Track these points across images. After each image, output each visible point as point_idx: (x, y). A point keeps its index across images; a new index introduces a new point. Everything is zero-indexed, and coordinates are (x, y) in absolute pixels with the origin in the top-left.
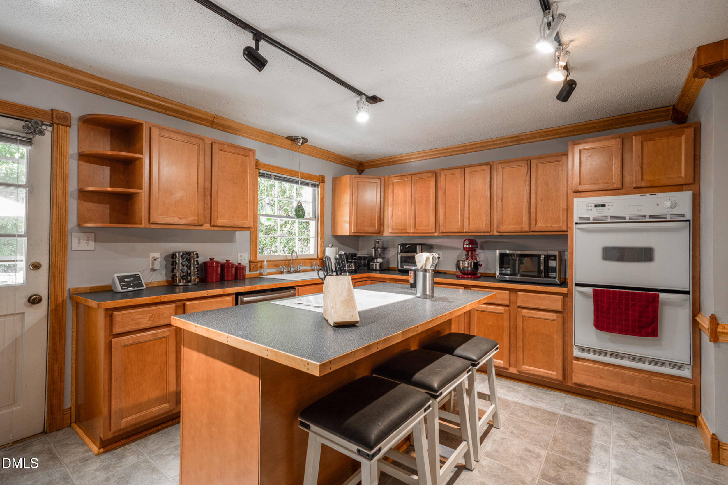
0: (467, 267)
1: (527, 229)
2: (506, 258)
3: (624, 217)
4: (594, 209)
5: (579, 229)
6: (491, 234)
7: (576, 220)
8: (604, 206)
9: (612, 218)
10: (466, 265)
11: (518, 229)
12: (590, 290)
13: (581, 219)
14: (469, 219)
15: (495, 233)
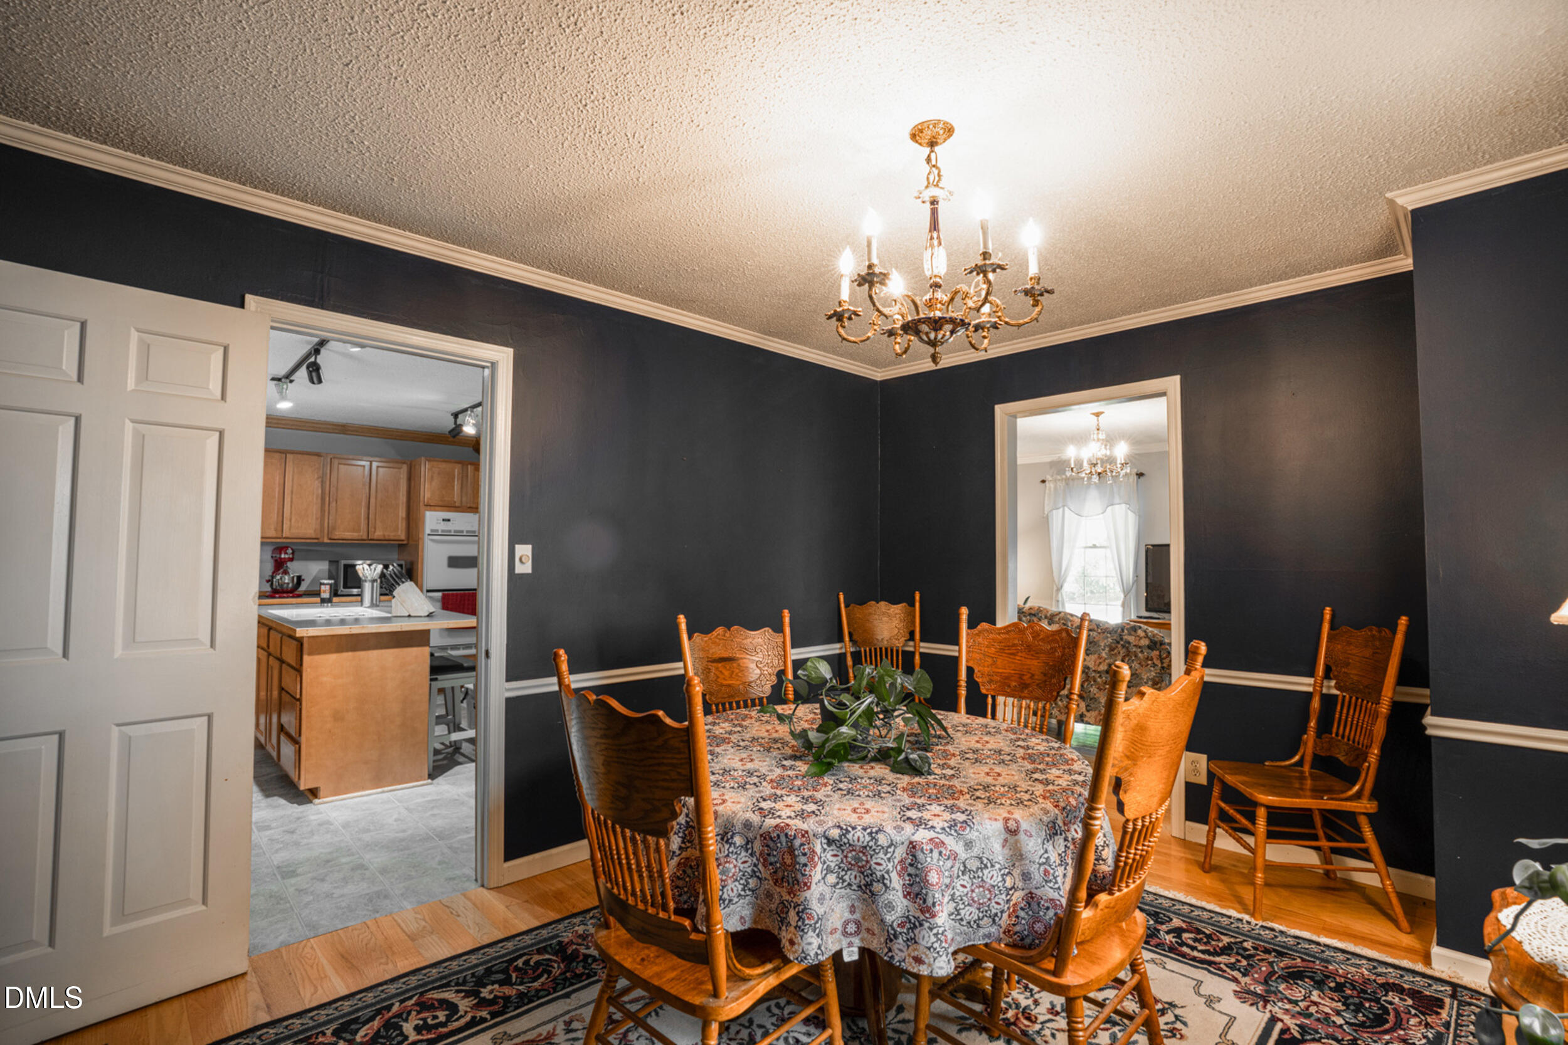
0: (288, 584)
1: (365, 537)
2: (349, 569)
3: (462, 531)
4: (442, 523)
5: (432, 540)
6: (321, 540)
7: (428, 531)
8: (449, 520)
9: (455, 531)
10: (286, 581)
11: (355, 535)
12: (440, 594)
13: (432, 531)
14: (290, 520)
15: (326, 540)
